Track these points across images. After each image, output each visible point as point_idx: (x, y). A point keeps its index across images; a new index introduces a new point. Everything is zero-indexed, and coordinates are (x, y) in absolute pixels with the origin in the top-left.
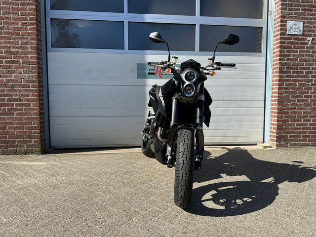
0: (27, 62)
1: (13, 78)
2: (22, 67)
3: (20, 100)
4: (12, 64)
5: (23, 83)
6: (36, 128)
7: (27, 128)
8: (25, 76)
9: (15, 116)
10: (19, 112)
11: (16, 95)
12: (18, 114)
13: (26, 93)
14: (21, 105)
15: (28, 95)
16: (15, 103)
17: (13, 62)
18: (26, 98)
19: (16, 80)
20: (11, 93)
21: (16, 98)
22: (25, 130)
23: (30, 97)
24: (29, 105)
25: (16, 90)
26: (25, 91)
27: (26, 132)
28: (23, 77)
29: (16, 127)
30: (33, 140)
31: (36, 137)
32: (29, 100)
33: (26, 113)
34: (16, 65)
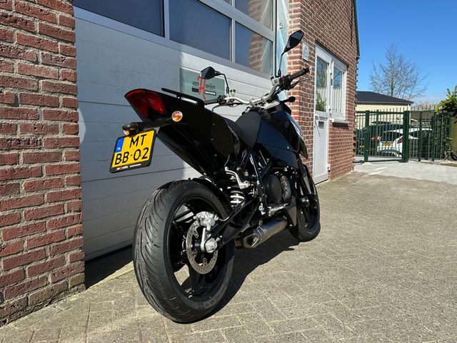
0: (53, 30)
1: (16, 75)
2: (39, 45)
3: (36, 143)
4: (12, 29)
5: (41, 93)
6: (75, 221)
7: (54, 225)
8: (47, 73)
9: (24, 194)
10: (31, 179)
11: (25, 129)
12: (30, 188)
13: (49, 123)
14: (38, 158)
15: (54, 130)
16: (22, 152)
17: (15, 21)
18: (49, 136)
19: (25, 81)
20: (10, 122)
21: (26, 136)
22: (49, 232)
23: (60, 135)
24: (58, 157)
25: (23, 111)
26: (49, 116)
27: (51, 236)
28: (42, 74)
29: (27, 228)
30: (68, 257)
31: (74, 245)
32: (57, 144)
33: (51, 181)
34: (22, 32)
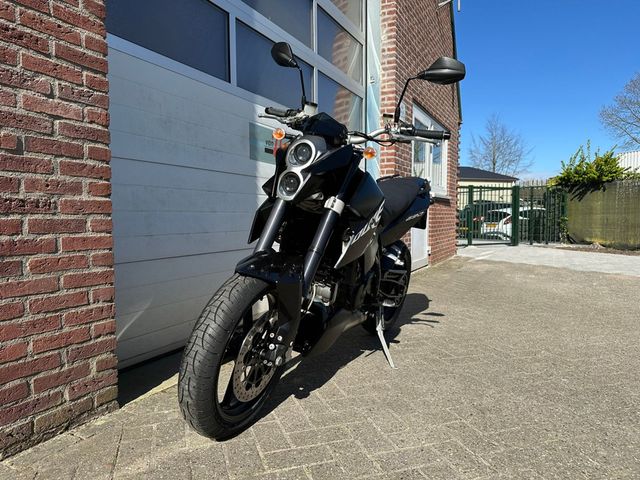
0: (76, 54)
1: (20, 111)
2: (55, 72)
3: (49, 207)
4: (14, 47)
5: (57, 138)
6: (105, 314)
7: (74, 320)
8: (67, 111)
9: (29, 277)
10: (41, 256)
11: (32, 185)
12: (37, 268)
13: (69, 179)
14: (52, 227)
15: (76, 189)
16: (27, 219)
17: (21, 36)
18: (69, 197)
19: (34, 121)
20: (9, 175)
21: (34, 196)
22: (66, 329)
23: (85, 197)
24: (80, 226)
25: (29, 162)
26: (67, 169)
27: (70, 335)
28: (59, 112)
29: (33, 324)
30: (93, 364)
31: (102, 348)
32: (79, 208)
33: (70, 259)
34: (31, 53)
